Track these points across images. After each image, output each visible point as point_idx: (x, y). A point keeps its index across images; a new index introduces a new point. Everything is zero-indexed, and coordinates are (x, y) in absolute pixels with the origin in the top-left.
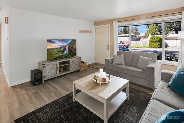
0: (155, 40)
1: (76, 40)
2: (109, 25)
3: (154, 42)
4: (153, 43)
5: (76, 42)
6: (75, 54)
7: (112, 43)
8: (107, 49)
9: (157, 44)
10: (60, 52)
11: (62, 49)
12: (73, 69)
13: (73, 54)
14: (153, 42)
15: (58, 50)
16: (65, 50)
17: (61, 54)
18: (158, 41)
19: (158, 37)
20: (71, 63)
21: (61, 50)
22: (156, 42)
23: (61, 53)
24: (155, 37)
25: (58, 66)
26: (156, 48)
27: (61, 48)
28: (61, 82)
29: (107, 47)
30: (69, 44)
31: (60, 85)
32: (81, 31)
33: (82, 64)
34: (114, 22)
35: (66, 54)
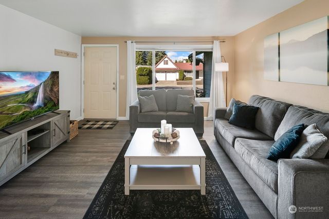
0: (144, 73)
1: (58, 72)
2: (118, 45)
3: (143, 75)
4: (141, 77)
5: (58, 77)
6: (56, 105)
7: (123, 77)
8: (114, 89)
9: (146, 78)
10: (24, 103)
11: (30, 96)
12: (56, 142)
13: (53, 106)
14: (141, 75)
15: (20, 99)
16: (37, 97)
17: (27, 110)
18: (148, 75)
19: (147, 68)
20: (52, 127)
21: (27, 99)
22: (145, 75)
23: (26, 107)
24: (144, 68)
25: (25, 141)
26: (145, 84)
27: (27, 93)
28: (47, 178)
29: (114, 86)
30: (44, 82)
31: (52, 184)
32: (58, 53)
33: (71, 125)
34: (129, 42)
35: (39, 107)
